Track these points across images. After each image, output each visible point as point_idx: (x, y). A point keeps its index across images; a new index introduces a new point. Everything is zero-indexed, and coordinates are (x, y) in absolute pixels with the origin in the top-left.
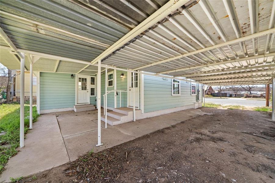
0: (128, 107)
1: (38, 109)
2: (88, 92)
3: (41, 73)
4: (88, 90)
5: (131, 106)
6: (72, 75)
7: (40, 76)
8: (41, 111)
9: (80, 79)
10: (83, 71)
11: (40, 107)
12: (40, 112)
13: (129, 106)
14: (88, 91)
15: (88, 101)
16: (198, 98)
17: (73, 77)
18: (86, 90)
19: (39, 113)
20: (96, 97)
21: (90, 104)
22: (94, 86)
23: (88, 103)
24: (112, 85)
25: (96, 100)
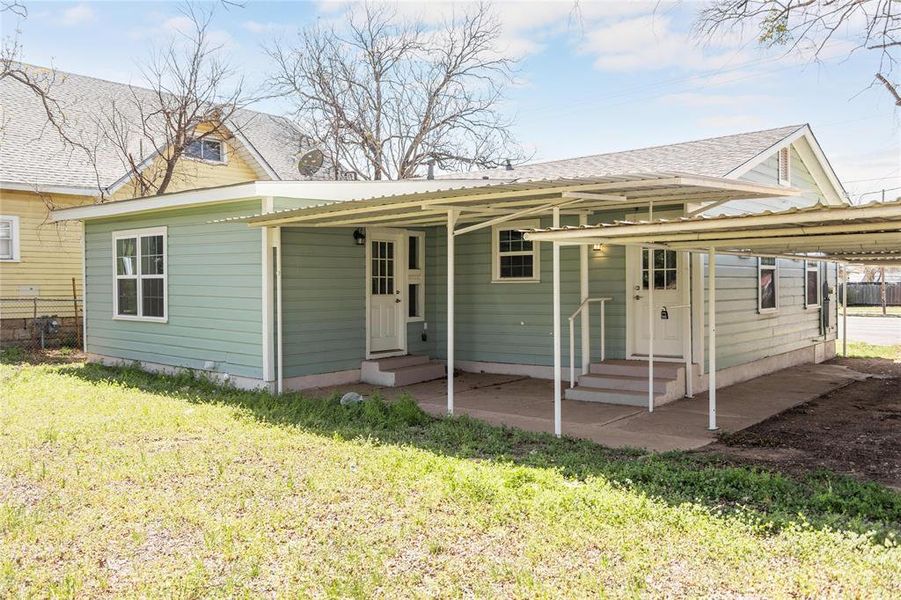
0: (628, 357)
2: (398, 301)
4: (398, 292)
9: (375, 244)
13: (634, 355)
14: (399, 297)
15: (401, 343)
16: (823, 322)
17: (360, 241)
18: (391, 292)
20: (422, 323)
21: (409, 355)
22: (419, 277)
23: (400, 350)
24: (531, 275)
25: (424, 338)
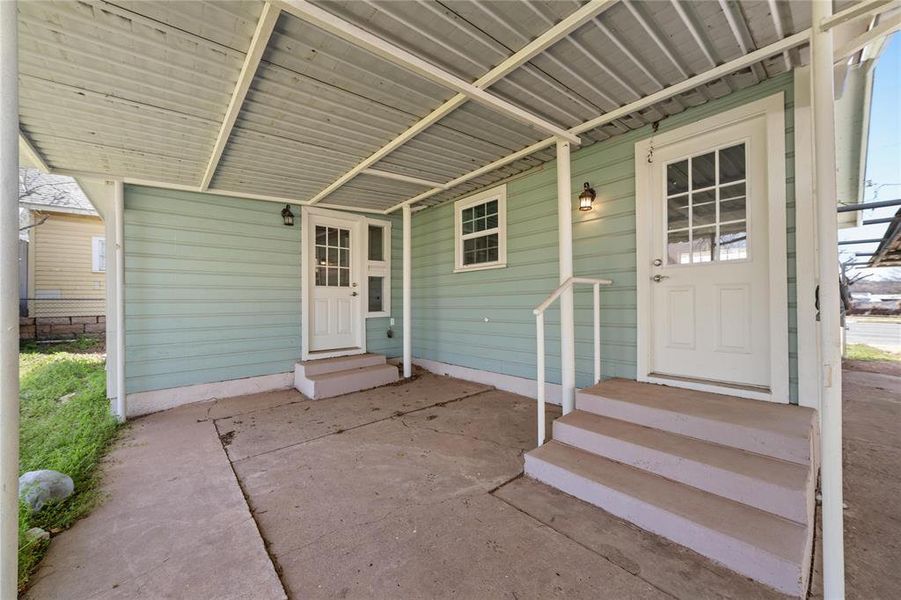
1: (115, 387)
2: (355, 294)
3: (127, 189)
4: (354, 285)
5: (659, 369)
6: (287, 212)
7: (126, 206)
8: (129, 398)
9: (320, 229)
10: (360, 175)
11: (126, 379)
12: (125, 403)
13: (652, 374)
14: (356, 290)
15: (358, 340)
17: (290, 221)
18: (345, 283)
19: (118, 410)
20: (388, 318)
21: (368, 353)
22: (382, 269)
23: (357, 348)
24: (496, 259)
25: (390, 335)
